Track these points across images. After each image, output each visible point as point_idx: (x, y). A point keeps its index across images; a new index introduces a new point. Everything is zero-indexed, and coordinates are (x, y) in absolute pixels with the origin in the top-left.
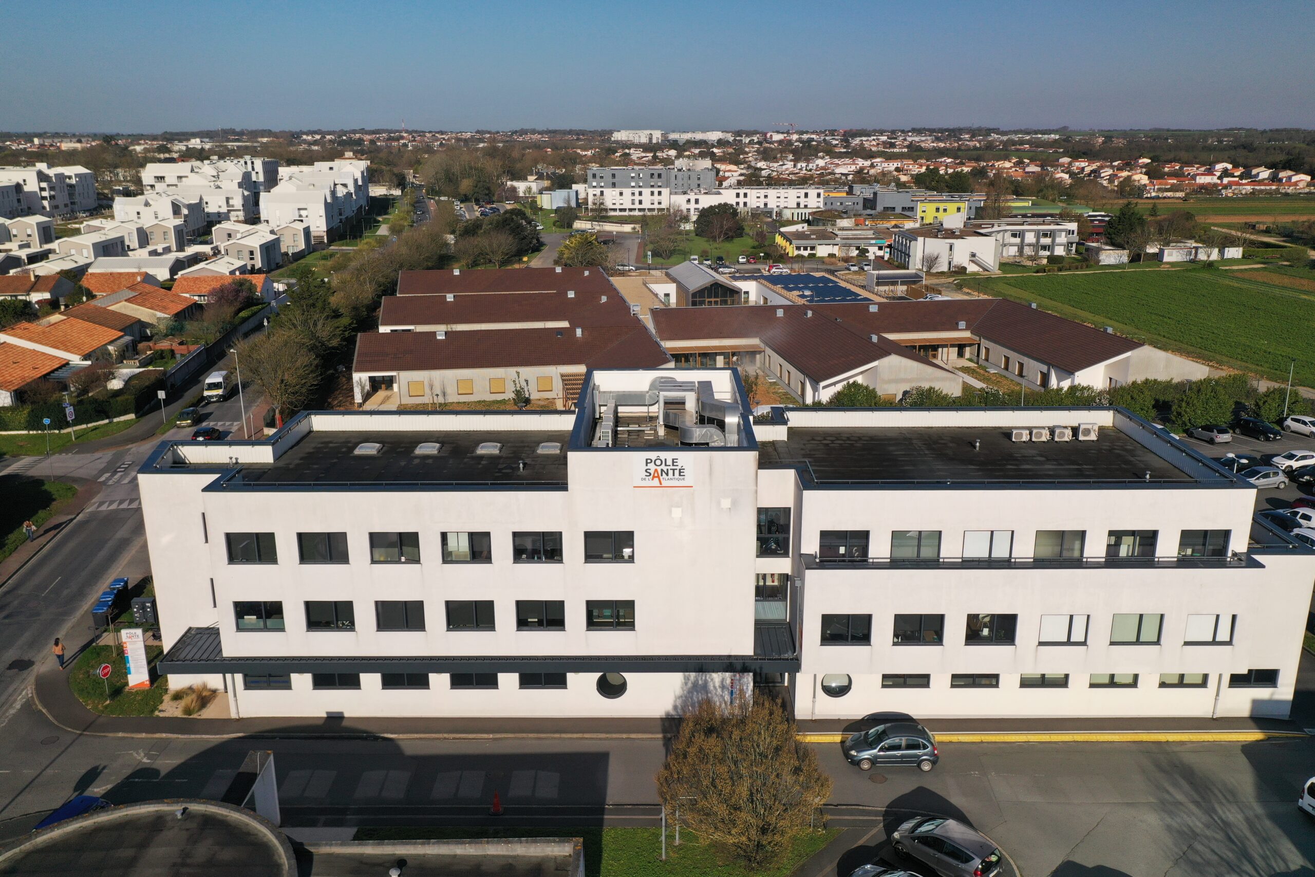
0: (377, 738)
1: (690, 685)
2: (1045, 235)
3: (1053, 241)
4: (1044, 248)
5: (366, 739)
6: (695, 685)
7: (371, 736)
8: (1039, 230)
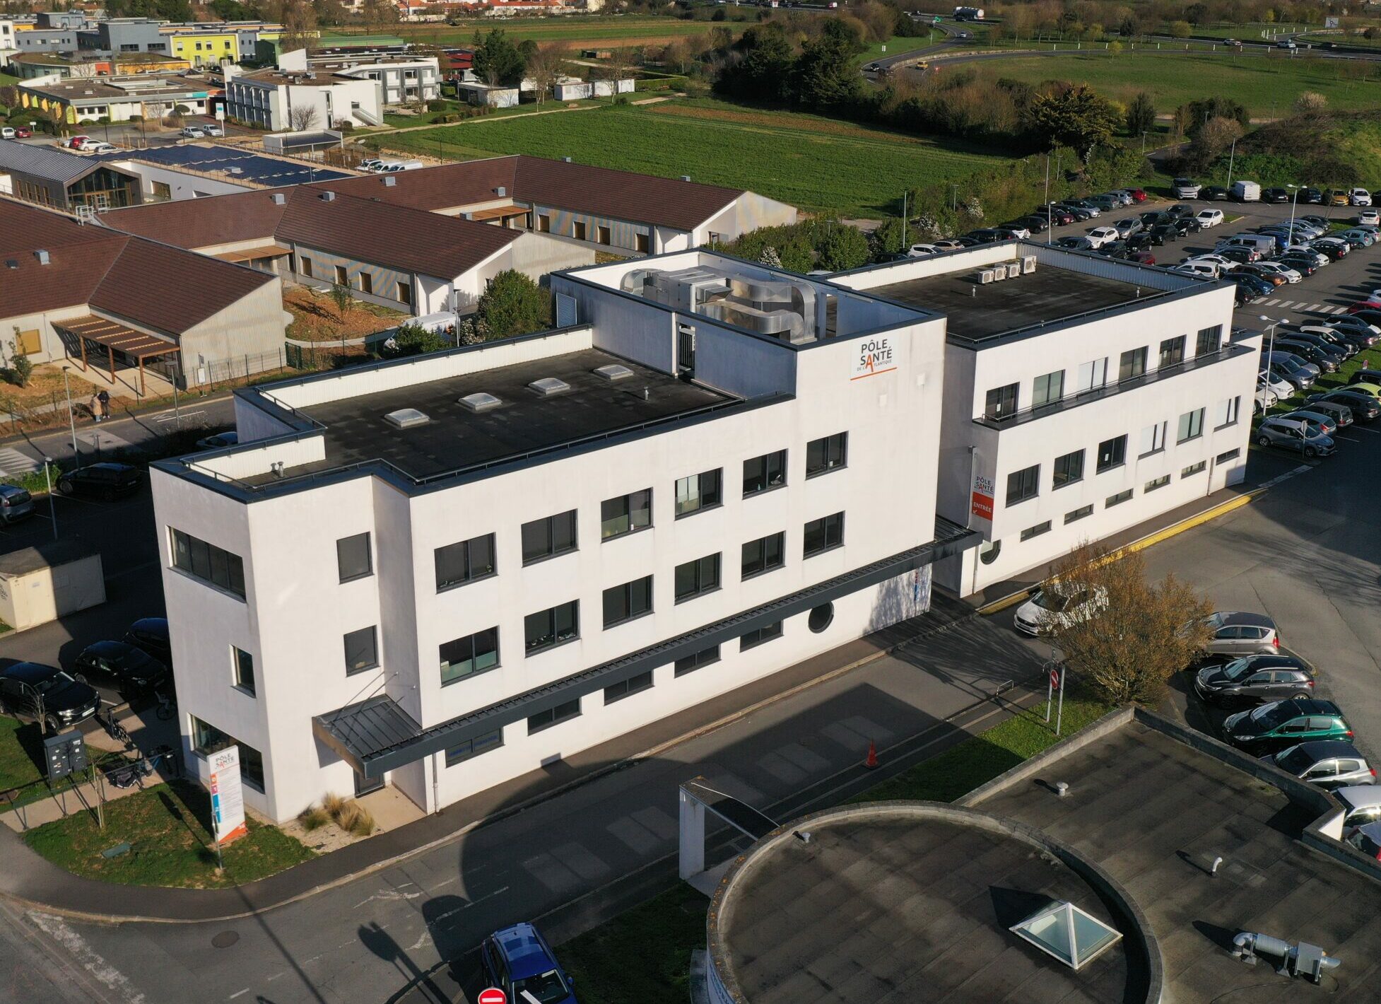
0: (631, 764)
1: (884, 591)
2: (409, 75)
3: (420, 81)
4: (410, 91)
5: (618, 769)
6: (888, 590)
7: (622, 765)
8: (401, 69)
